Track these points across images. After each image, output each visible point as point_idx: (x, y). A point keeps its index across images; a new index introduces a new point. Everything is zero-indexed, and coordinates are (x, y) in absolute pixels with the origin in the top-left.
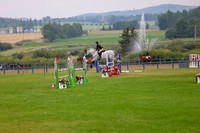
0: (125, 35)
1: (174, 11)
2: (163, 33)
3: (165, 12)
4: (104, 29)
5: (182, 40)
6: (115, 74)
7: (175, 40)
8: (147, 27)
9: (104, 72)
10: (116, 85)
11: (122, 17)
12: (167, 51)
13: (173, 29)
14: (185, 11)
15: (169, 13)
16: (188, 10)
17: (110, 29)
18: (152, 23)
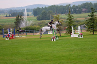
0: (17, 19)
1: (41, 7)
2: (36, 18)
3: (36, 7)
4: (6, 16)
5: (45, 21)
6: (13, 38)
7: (41, 21)
8: (28, 15)
9: (7, 37)
10: (13, 43)
11: (16, 10)
12: (38, 26)
13: (40, 16)
14: (45, 7)
15: (38, 8)
16: (47, 7)
17: (10, 16)
18: (30, 13)
